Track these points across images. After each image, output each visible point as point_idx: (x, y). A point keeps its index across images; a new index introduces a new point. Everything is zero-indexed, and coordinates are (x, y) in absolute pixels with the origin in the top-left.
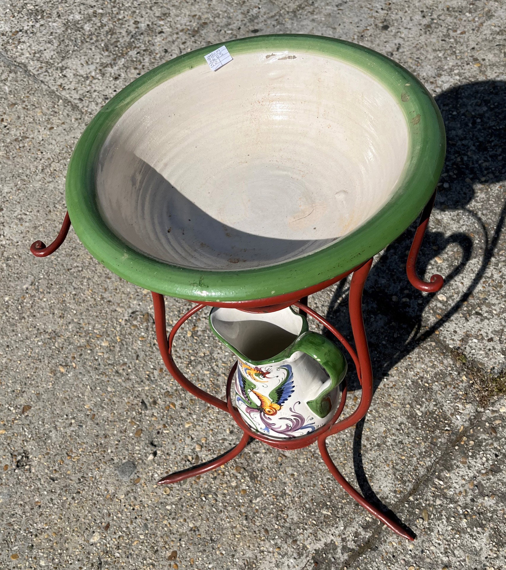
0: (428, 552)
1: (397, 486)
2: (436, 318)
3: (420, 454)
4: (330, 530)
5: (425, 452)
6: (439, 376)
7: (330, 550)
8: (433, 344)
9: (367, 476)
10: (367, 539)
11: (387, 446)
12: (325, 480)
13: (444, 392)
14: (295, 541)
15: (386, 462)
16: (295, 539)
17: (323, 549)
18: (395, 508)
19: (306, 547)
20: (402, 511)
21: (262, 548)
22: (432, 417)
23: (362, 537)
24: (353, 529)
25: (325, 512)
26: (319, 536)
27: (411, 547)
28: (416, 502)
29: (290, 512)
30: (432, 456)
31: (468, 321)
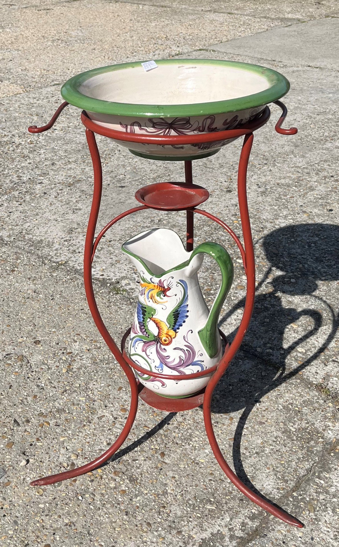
0: (318, 539)
1: (279, 484)
2: (298, 363)
3: (299, 459)
4: (216, 522)
5: (302, 458)
6: (308, 402)
7: (217, 540)
8: (299, 381)
9: (248, 477)
10: (254, 528)
11: (265, 454)
12: (207, 480)
13: (314, 414)
14: (180, 532)
15: (266, 466)
16: (179, 530)
17: (210, 538)
18: (280, 502)
19: (192, 537)
20: (287, 505)
21: (145, 539)
22: (306, 432)
23: (249, 526)
24: (239, 520)
25: (208, 507)
26: (205, 527)
27: (300, 534)
28: (300, 497)
29: (173, 508)
30: (310, 460)
31: (327, 366)
